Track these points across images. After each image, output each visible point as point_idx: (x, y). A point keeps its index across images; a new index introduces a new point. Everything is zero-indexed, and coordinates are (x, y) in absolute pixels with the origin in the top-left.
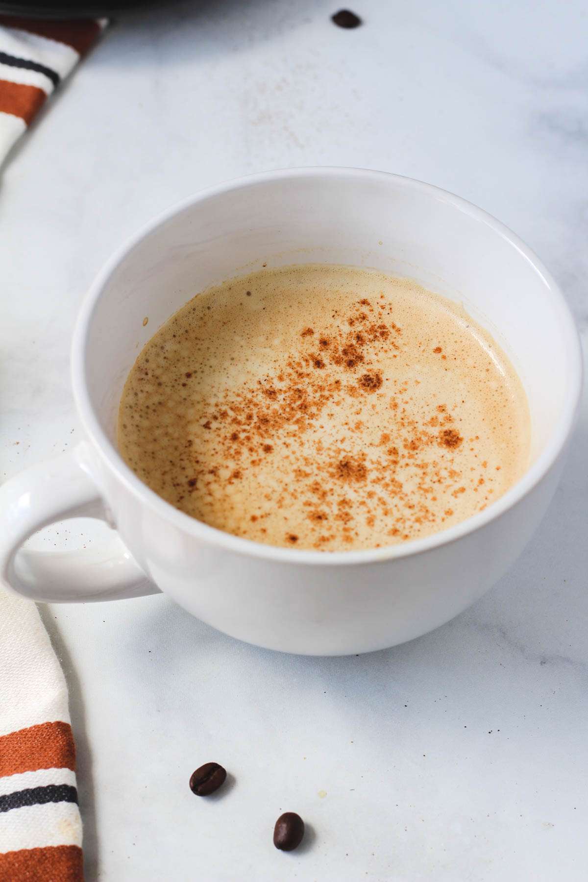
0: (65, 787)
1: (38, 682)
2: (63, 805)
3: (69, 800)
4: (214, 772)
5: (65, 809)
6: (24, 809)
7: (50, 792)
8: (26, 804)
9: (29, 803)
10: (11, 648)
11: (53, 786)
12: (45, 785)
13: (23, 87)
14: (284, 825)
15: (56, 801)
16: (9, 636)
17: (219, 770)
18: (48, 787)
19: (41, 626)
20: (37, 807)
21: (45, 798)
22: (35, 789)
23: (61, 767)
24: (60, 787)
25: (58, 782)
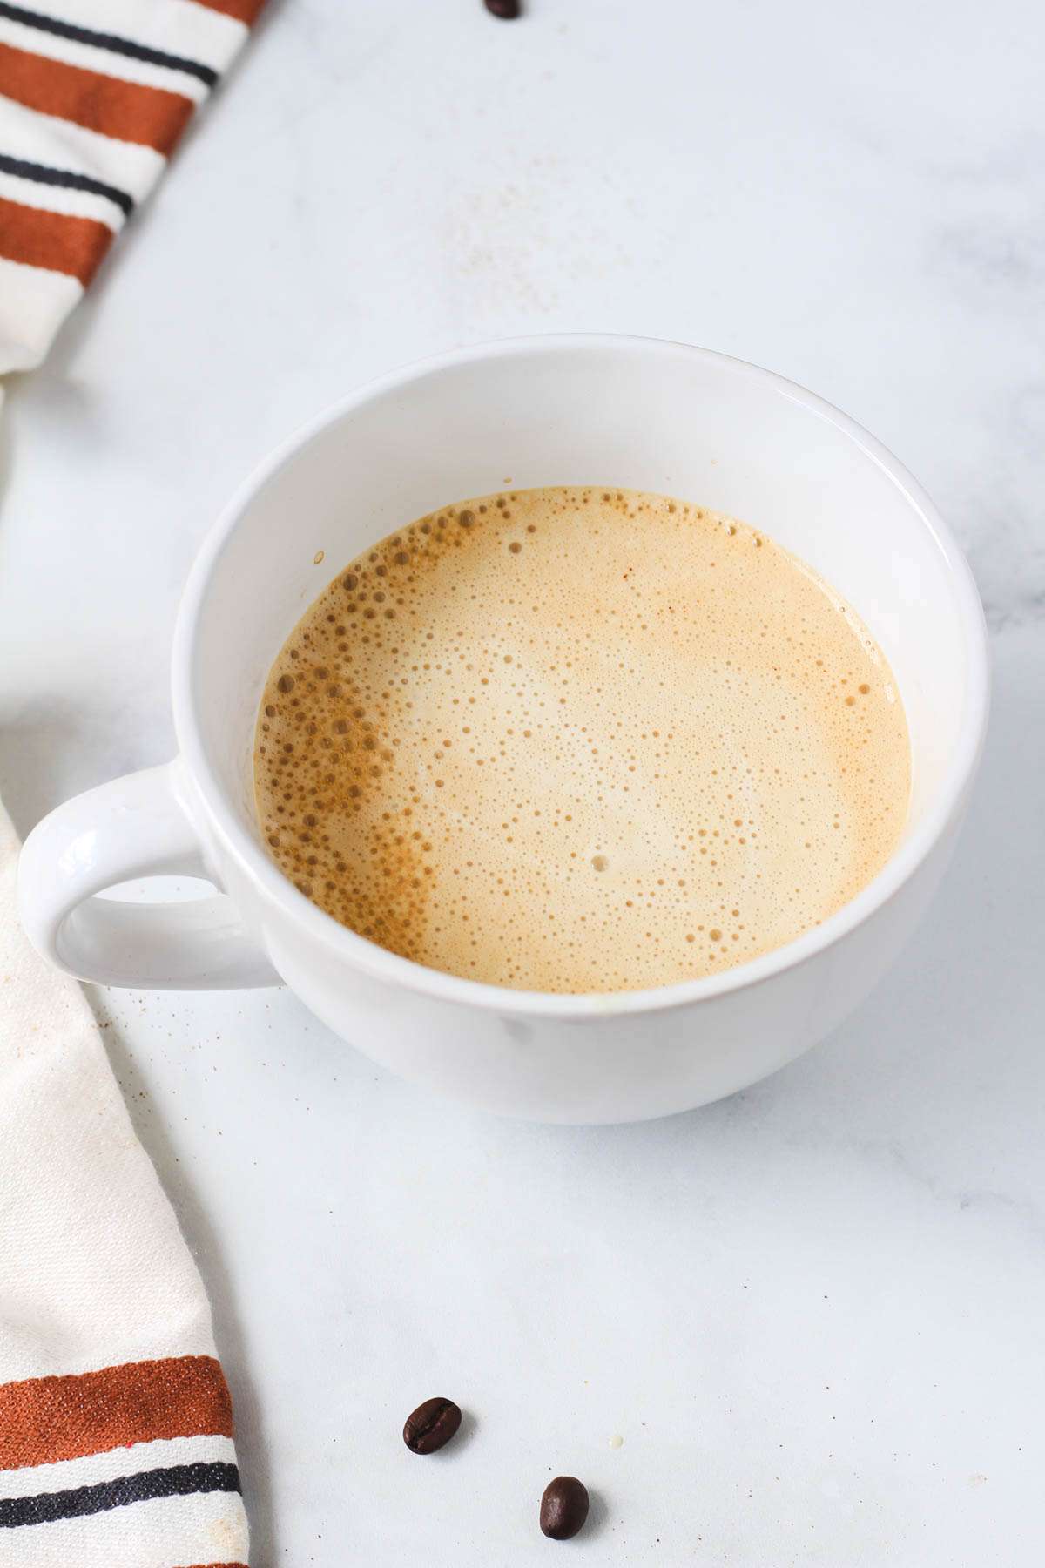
0: (220, 1466)
1: (163, 1292)
2: (218, 1498)
3: (226, 1489)
4: (442, 1412)
5: (220, 1503)
6: (155, 1502)
7: (196, 1475)
8: (158, 1494)
9: (163, 1492)
10: (116, 1240)
11: (200, 1465)
12: (188, 1463)
13: (72, 220)
14: (557, 1501)
15: (205, 1490)
16: (111, 1221)
17: (449, 1409)
18: (193, 1466)
19: (160, 1195)
20: (176, 1499)
21: (190, 1485)
22: (171, 1470)
23: (211, 1433)
24: (213, 1466)
25: (209, 1458)
